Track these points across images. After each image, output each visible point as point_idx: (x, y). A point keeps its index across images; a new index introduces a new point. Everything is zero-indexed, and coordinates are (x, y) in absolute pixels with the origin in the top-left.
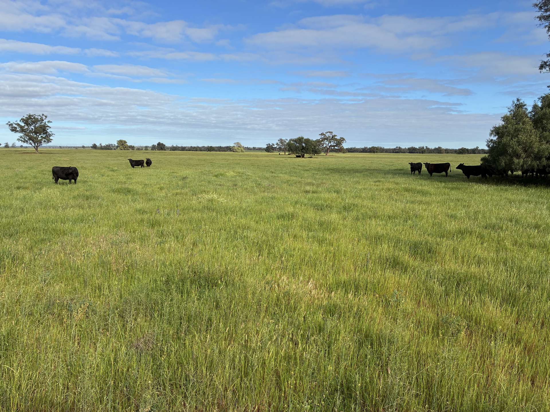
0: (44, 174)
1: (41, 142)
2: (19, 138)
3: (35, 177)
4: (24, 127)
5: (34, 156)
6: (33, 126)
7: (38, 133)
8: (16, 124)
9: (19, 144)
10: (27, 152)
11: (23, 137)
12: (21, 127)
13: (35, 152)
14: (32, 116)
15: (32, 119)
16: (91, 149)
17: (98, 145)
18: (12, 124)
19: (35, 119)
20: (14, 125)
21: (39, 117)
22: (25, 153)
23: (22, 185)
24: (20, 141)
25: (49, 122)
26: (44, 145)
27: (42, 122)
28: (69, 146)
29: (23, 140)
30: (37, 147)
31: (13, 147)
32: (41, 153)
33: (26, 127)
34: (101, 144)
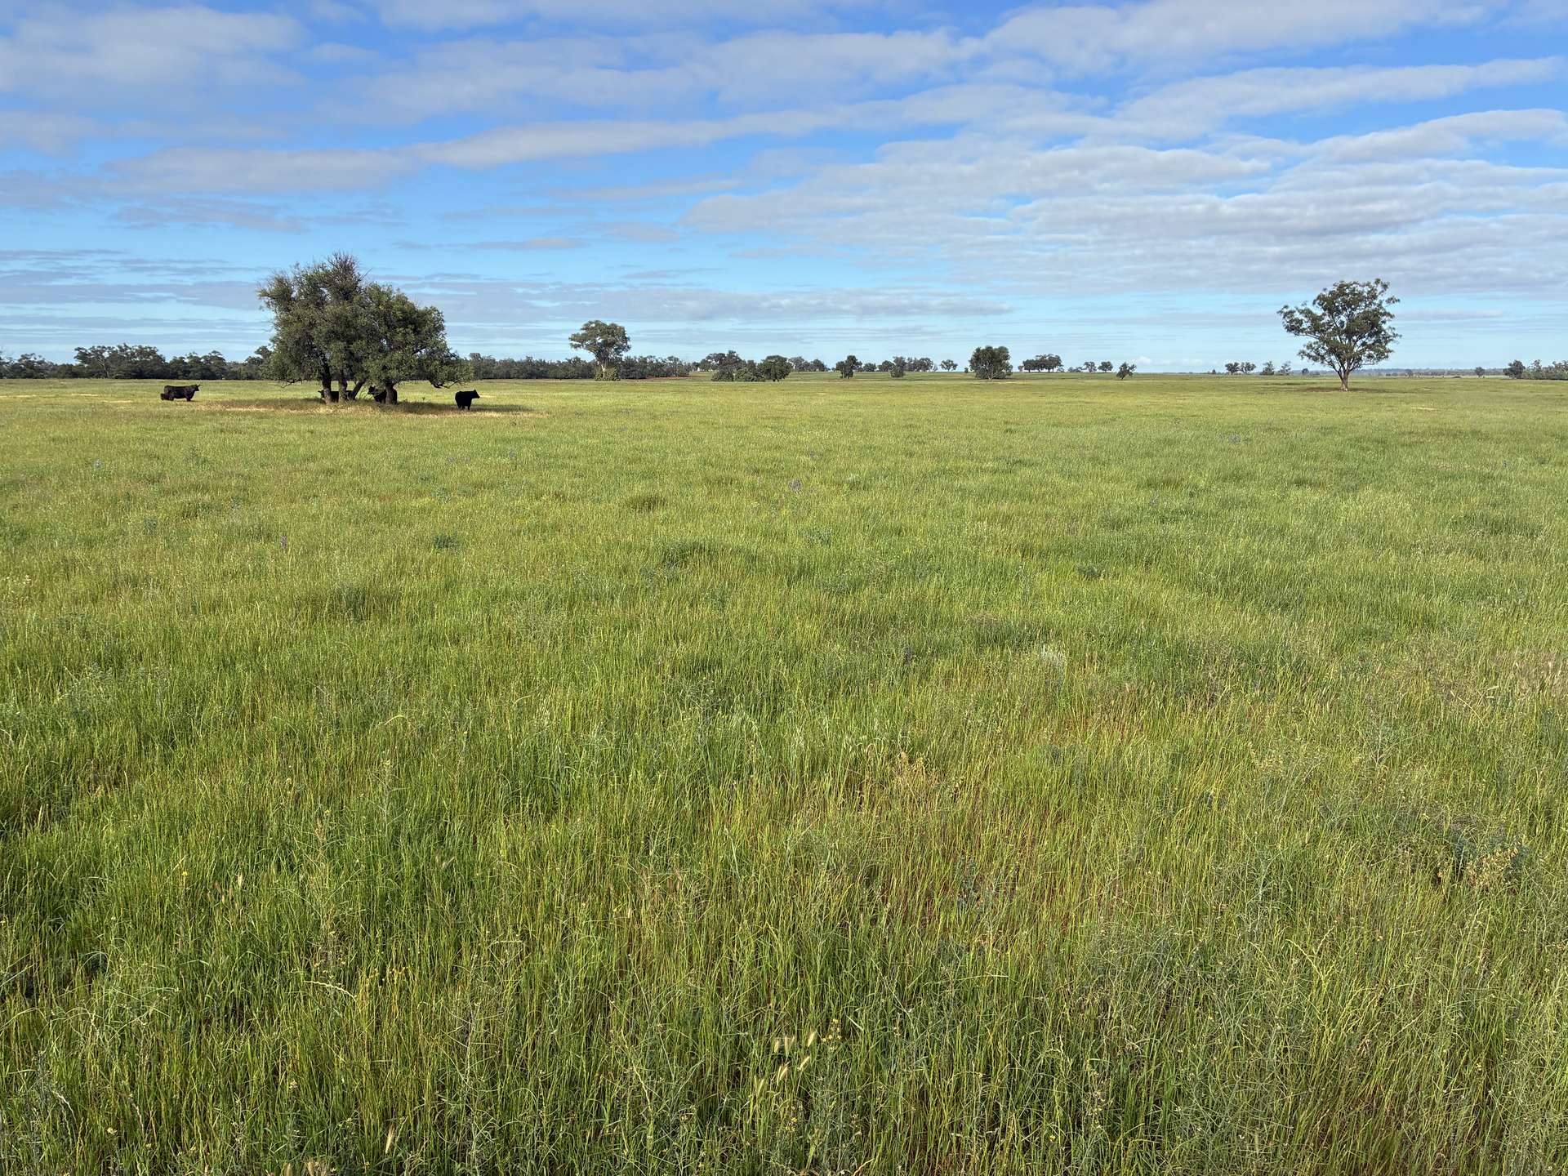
0: (1362, 449)
1: (1360, 359)
2: (1305, 349)
3: (1340, 457)
4: (1321, 318)
5: (1335, 399)
6: (1346, 316)
7: (1354, 333)
8: (1302, 312)
9: (1299, 364)
10: (1319, 386)
11: (1316, 346)
12: (1314, 319)
13: (1339, 385)
14: (1348, 286)
15: (1347, 295)
16: (1503, 377)
17: (1528, 363)
18: (1291, 312)
19: (1355, 295)
20: (1297, 315)
21: (1366, 289)
22: (1312, 389)
23: (1309, 475)
24: (1306, 358)
25: (1389, 301)
26: (1367, 365)
27: (1370, 303)
28: (1434, 368)
29: (1313, 354)
30: (1347, 372)
31: (1284, 372)
32: (1355, 390)
33: (1327, 319)
34: (1537, 363)
